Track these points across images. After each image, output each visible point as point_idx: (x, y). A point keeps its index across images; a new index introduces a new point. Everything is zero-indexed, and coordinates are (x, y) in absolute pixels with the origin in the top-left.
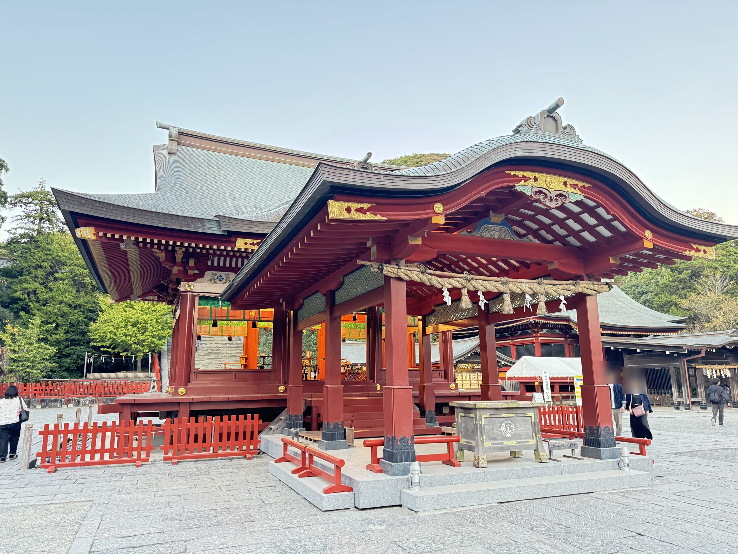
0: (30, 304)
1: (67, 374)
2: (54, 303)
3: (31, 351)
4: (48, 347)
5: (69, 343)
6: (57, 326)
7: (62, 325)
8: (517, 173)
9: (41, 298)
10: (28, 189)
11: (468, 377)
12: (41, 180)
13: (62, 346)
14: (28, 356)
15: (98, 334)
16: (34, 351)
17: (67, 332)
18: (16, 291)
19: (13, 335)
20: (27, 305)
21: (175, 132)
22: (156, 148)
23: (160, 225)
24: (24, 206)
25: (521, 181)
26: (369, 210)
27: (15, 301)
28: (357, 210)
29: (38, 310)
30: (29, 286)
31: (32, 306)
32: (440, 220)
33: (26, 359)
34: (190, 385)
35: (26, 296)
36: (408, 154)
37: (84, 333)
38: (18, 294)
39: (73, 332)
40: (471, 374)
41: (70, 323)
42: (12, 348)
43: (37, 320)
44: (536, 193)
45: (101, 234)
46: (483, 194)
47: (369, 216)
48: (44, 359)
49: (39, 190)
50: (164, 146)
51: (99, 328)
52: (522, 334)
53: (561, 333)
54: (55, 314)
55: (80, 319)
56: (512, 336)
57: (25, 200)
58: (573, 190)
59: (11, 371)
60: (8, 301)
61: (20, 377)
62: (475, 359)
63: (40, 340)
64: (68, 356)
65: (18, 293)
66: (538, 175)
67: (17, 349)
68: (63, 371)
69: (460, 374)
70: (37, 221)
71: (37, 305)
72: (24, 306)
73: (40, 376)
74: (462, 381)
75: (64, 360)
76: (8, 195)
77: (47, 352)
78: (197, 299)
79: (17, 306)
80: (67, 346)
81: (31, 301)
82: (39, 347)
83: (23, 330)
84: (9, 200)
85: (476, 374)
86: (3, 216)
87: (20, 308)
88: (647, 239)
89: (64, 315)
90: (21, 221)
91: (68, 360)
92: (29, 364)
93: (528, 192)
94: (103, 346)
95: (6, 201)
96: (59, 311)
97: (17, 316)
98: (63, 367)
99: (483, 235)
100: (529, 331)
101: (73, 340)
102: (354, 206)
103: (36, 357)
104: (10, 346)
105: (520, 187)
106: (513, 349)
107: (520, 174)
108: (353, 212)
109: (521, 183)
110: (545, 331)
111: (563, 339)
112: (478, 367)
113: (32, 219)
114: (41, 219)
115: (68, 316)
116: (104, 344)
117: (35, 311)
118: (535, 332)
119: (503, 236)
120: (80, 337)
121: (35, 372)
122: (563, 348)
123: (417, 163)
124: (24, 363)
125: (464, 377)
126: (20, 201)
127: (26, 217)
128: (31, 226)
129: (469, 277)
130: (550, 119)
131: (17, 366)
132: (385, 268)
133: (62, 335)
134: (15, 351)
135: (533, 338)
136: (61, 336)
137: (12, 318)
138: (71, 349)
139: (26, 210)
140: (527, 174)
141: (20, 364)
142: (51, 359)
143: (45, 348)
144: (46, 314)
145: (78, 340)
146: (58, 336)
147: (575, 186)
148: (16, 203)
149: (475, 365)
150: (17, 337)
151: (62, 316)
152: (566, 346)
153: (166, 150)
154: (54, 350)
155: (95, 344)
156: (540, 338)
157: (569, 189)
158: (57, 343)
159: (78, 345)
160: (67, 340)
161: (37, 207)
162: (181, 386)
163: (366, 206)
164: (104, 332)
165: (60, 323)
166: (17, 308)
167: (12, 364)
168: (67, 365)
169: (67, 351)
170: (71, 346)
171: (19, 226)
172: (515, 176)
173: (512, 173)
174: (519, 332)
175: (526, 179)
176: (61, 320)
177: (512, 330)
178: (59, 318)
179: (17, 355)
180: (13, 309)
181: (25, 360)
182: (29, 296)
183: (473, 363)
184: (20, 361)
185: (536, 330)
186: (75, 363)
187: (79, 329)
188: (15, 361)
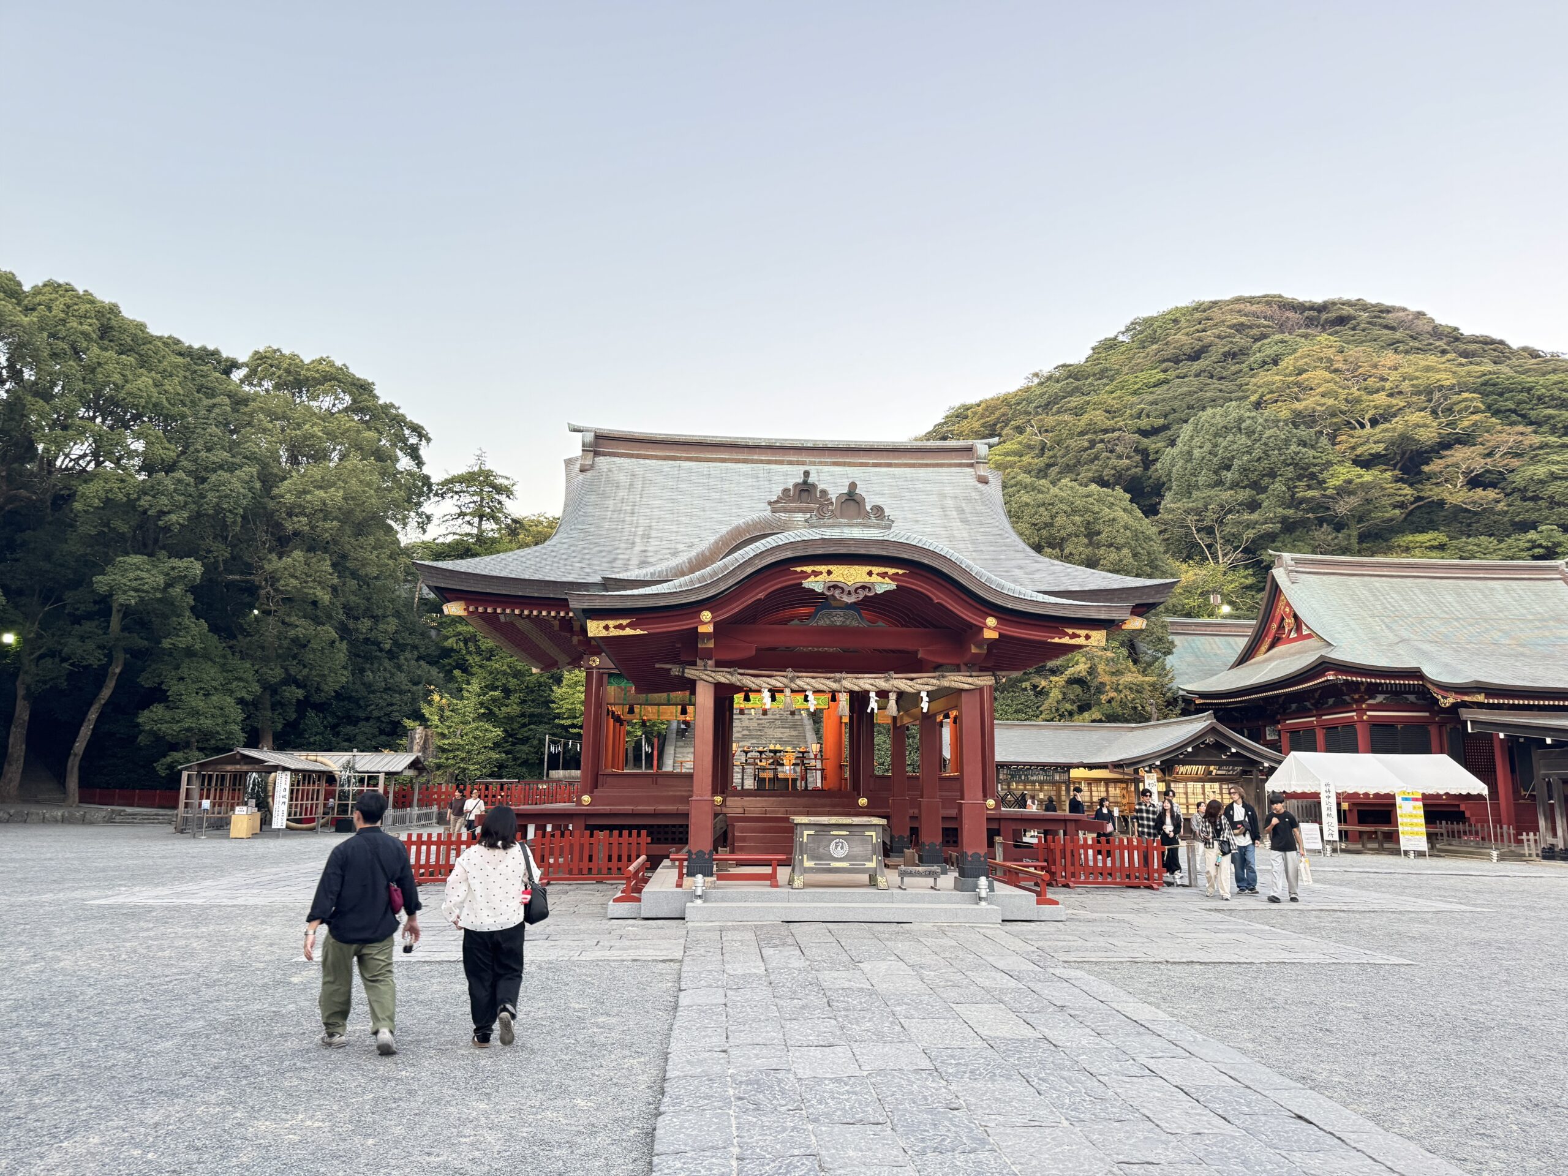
0: (468, 657)
1: (524, 770)
2: (503, 655)
3: (466, 734)
4: (491, 728)
5: (526, 720)
6: (507, 692)
7: (515, 691)
8: (804, 569)
9: (483, 648)
10: (461, 469)
11: (1200, 791)
12: (478, 452)
13: (516, 726)
14: (462, 743)
15: (565, 706)
16: (471, 735)
17: (523, 702)
18: (447, 638)
19: (442, 709)
20: (463, 659)
21: (590, 437)
22: (569, 462)
23: (536, 595)
24: (456, 497)
25: (809, 576)
26: (628, 625)
27: (447, 652)
28: (615, 627)
29: (480, 666)
30: (465, 628)
31: (471, 661)
32: (709, 629)
33: (460, 748)
34: (597, 792)
35: (462, 644)
36: (1182, 304)
37: (548, 702)
38: (450, 643)
39: (533, 701)
40: (1207, 785)
41: (527, 687)
42: (439, 730)
43: (475, 686)
44: (829, 588)
45: (471, 609)
46: (761, 596)
47: (629, 632)
48: (485, 747)
49: (476, 469)
50: (577, 459)
51: (566, 696)
52: (1335, 705)
53: (1420, 702)
54: (505, 673)
55: (542, 680)
56: (1317, 709)
57: (458, 487)
58: (880, 579)
59: (439, 767)
60: (436, 653)
61: (452, 774)
62: (1209, 756)
63: (481, 717)
64: (525, 740)
65: (450, 641)
66: (831, 567)
67: (446, 732)
68: (519, 766)
69: (1181, 785)
70: (476, 520)
71: (477, 659)
72: (460, 661)
73: (479, 774)
74: (1187, 798)
75: (519, 747)
76: (433, 480)
77: (489, 735)
78: (605, 677)
79: (450, 661)
80: (524, 725)
81: (469, 653)
82: (477, 729)
83: (455, 701)
84: (435, 488)
85: (1216, 785)
86: (428, 513)
87: (454, 664)
88: (989, 628)
89: (517, 674)
90: (452, 522)
91: (525, 748)
92: (464, 755)
93: (819, 588)
94: (574, 726)
95: (430, 490)
96: (510, 667)
97: (450, 678)
98: (518, 758)
99: (821, 623)
100: (1347, 698)
101: (532, 715)
102: (611, 623)
103: (473, 745)
104: (437, 727)
105: (809, 583)
106: (1320, 736)
107: (808, 569)
108: (612, 629)
109: (809, 580)
110: (1380, 698)
111: (1427, 714)
112: (1219, 772)
113: (467, 518)
114: (481, 517)
115: (523, 675)
116: (575, 722)
117: (475, 669)
118: (1356, 701)
119: (848, 623)
120: (543, 710)
121: (472, 767)
122: (1427, 733)
123: (1200, 323)
124: (458, 753)
125: (1189, 791)
126: (450, 490)
127: (459, 515)
128: (467, 529)
129: (791, 675)
130: (852, 503)
131: (447, 759)
132: (686, 671)
133: (515, 706)
134: (443, 736)
135: (1354, 714)
136: (513, 708)
137: (441, 682)
138: (530, 730)
139: (459, 503)
140: (818, 568)
141: (451, 755)
142: (496, 745)
143: (486, 730)
144: (491, 673)
145: (540, 714)
146: (509, 709)
147: (883, 575)
148: (444, 493)
149: (1212, 768)
150: (447, 713)
151: (515, 676)
152: (1433, 731)
153: (578, 466)
154: (498, 732)
155: (562, 722)
156: (1369, 713)
157: (875, 578)
158: (510, 719)
159: (541, 722)
160: (523, 715)
161: (475, 498)
162: (585, 793)
163: (624, 622)
164: (573, 703)
165: (512, 687)
166: (450, 664)
167: (440, 755)
168: (524, 756)
169: (524, 733)
170: (530, 724)
171: (450, 530)
172: (802, 572)
173: (799, 569)
174: (1331, 701)
175: (816, 574)
176: (513, 683)
177: (1317, 695)
178: (510, 679)
179: (446, 742)
180: (444, 666)
181: (458, 749)
182: (466, 644)
183: (1208, 764)
184: (451, 751)
185: (1356, 696)
186: (536, 753)
187: (541, 696)
188: (443, 750)
